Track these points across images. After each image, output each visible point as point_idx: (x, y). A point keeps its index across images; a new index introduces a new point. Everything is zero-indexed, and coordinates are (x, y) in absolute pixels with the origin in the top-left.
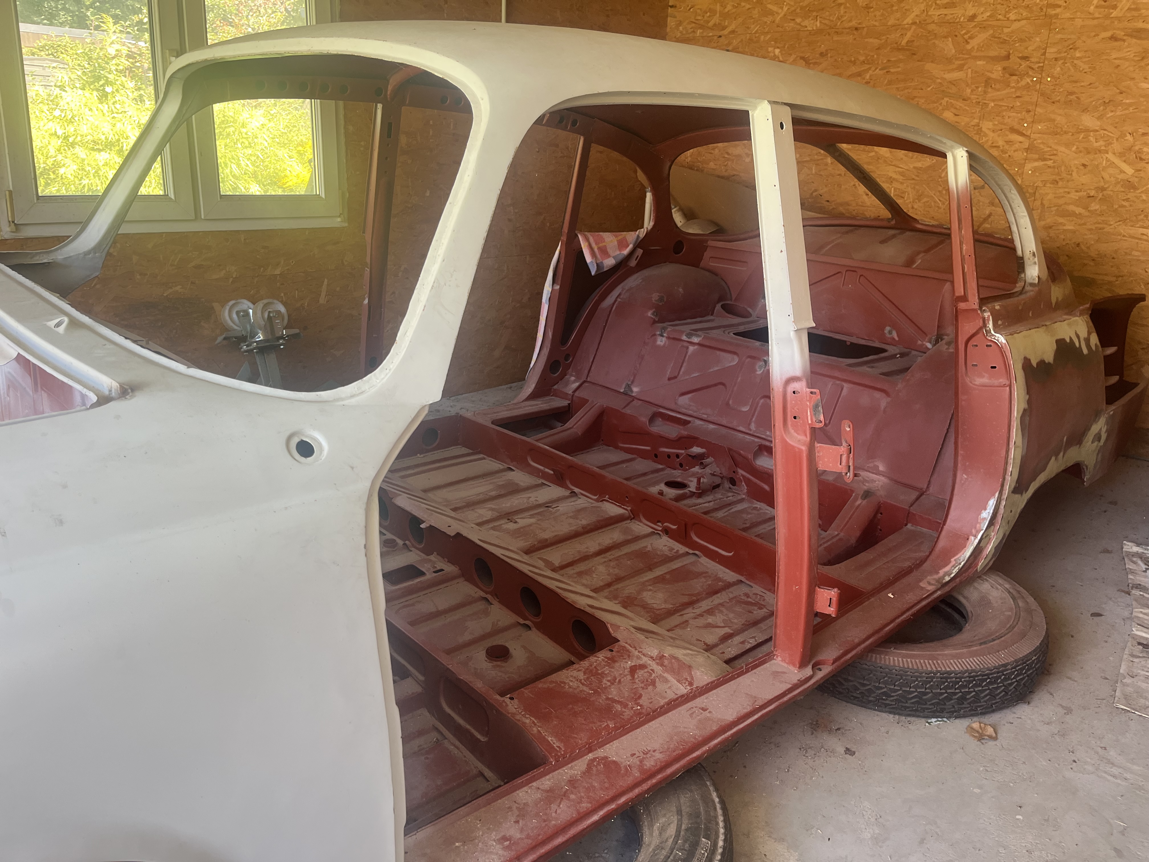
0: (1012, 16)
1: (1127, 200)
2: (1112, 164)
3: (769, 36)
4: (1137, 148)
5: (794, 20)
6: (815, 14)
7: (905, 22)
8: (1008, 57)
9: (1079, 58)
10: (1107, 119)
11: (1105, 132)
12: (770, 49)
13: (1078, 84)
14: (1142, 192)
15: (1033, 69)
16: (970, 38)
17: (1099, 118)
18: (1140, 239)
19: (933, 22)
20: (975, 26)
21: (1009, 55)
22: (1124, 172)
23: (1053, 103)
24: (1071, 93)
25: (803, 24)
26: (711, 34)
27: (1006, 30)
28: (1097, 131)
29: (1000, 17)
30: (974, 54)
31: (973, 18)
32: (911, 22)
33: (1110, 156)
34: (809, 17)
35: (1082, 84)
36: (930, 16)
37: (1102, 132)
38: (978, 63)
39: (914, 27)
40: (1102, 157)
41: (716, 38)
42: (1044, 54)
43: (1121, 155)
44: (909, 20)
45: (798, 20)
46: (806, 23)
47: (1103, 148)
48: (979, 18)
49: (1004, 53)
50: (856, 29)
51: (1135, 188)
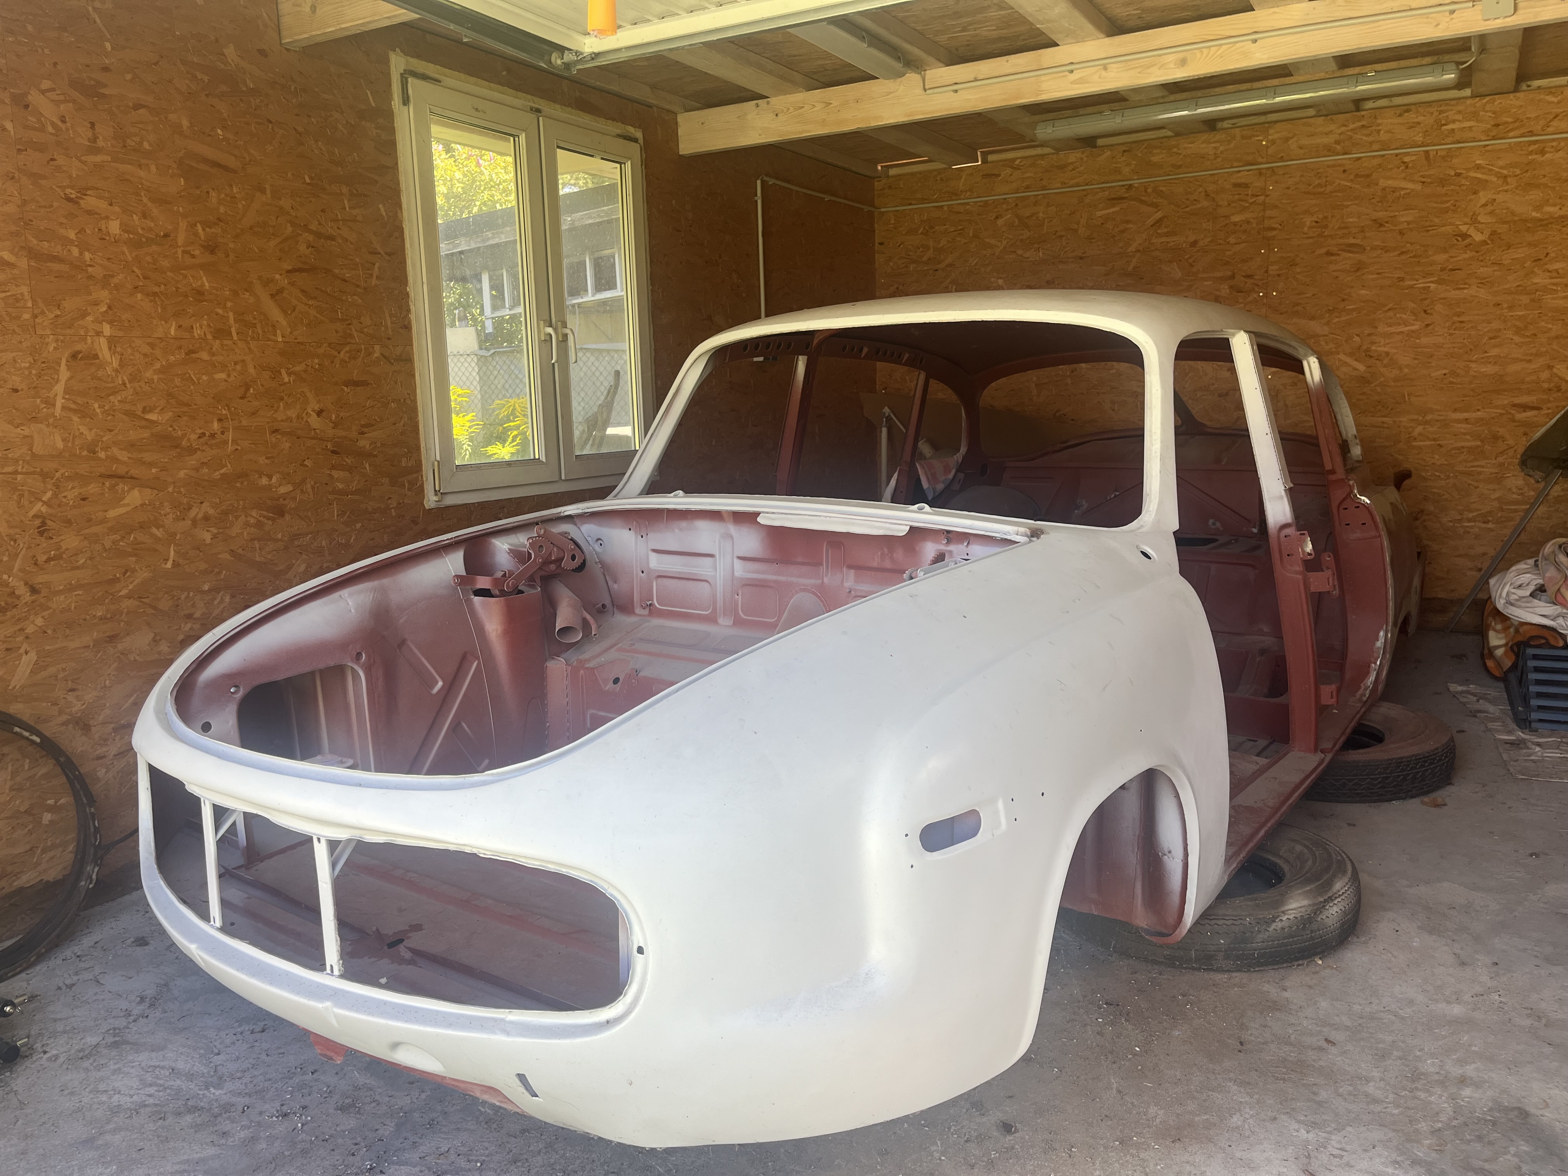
0: (1232, 240)
1: (1364, 394)
2: (1346, 364)
3: (990, 268)
4: (1364, 347)
5: (1015, 252)
6: (1036, 246)
7: (1129, 250)
8: (1233, 277)
9: (1299, 273)
10: (1335, 324)
11: (1333, 336)
12: (992, 280)
13: (1302, 296)
14: (1376, 386)
15: (1257, 285)
16: (1194, 261)
17: (1328, 323)
18: (1382, 427)
19: (1157, 249)
20: (1198, 251)
21: (1234, 274)
22: (1358, 370)
23: (1281, 314)
24: (1298, 304)
25: (1026, 255)
26: (926, 268)
27: (1228, 253)
28: (1327, 336)
29: (1221, 241)
30: (1200, 275)
31: (1194, 244)
32: (1134, 250)
33: (1342, 356)
34: (1031, 249)
35: (1306, 295)
36: (1153, 243)
37: (1331, 335)
38: (1205, 283)
39: (1138, 255)
40: (1334, 358)
41: (931, 272)
42: (1267, 272)
43: (1351, 355)
44: (1133, 248)
45: (1020, 252)
46: (1027, 254)
47: (1334, 350)
48: (1201, 243)
49: (1229, 273)
50: (1081, 258)
51: (1369, 382)
